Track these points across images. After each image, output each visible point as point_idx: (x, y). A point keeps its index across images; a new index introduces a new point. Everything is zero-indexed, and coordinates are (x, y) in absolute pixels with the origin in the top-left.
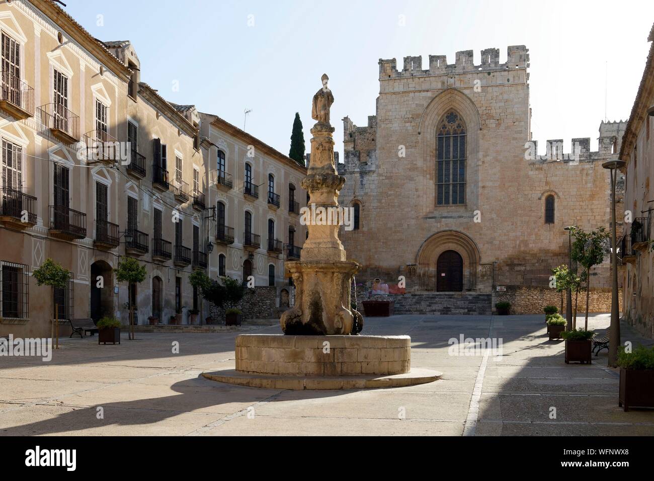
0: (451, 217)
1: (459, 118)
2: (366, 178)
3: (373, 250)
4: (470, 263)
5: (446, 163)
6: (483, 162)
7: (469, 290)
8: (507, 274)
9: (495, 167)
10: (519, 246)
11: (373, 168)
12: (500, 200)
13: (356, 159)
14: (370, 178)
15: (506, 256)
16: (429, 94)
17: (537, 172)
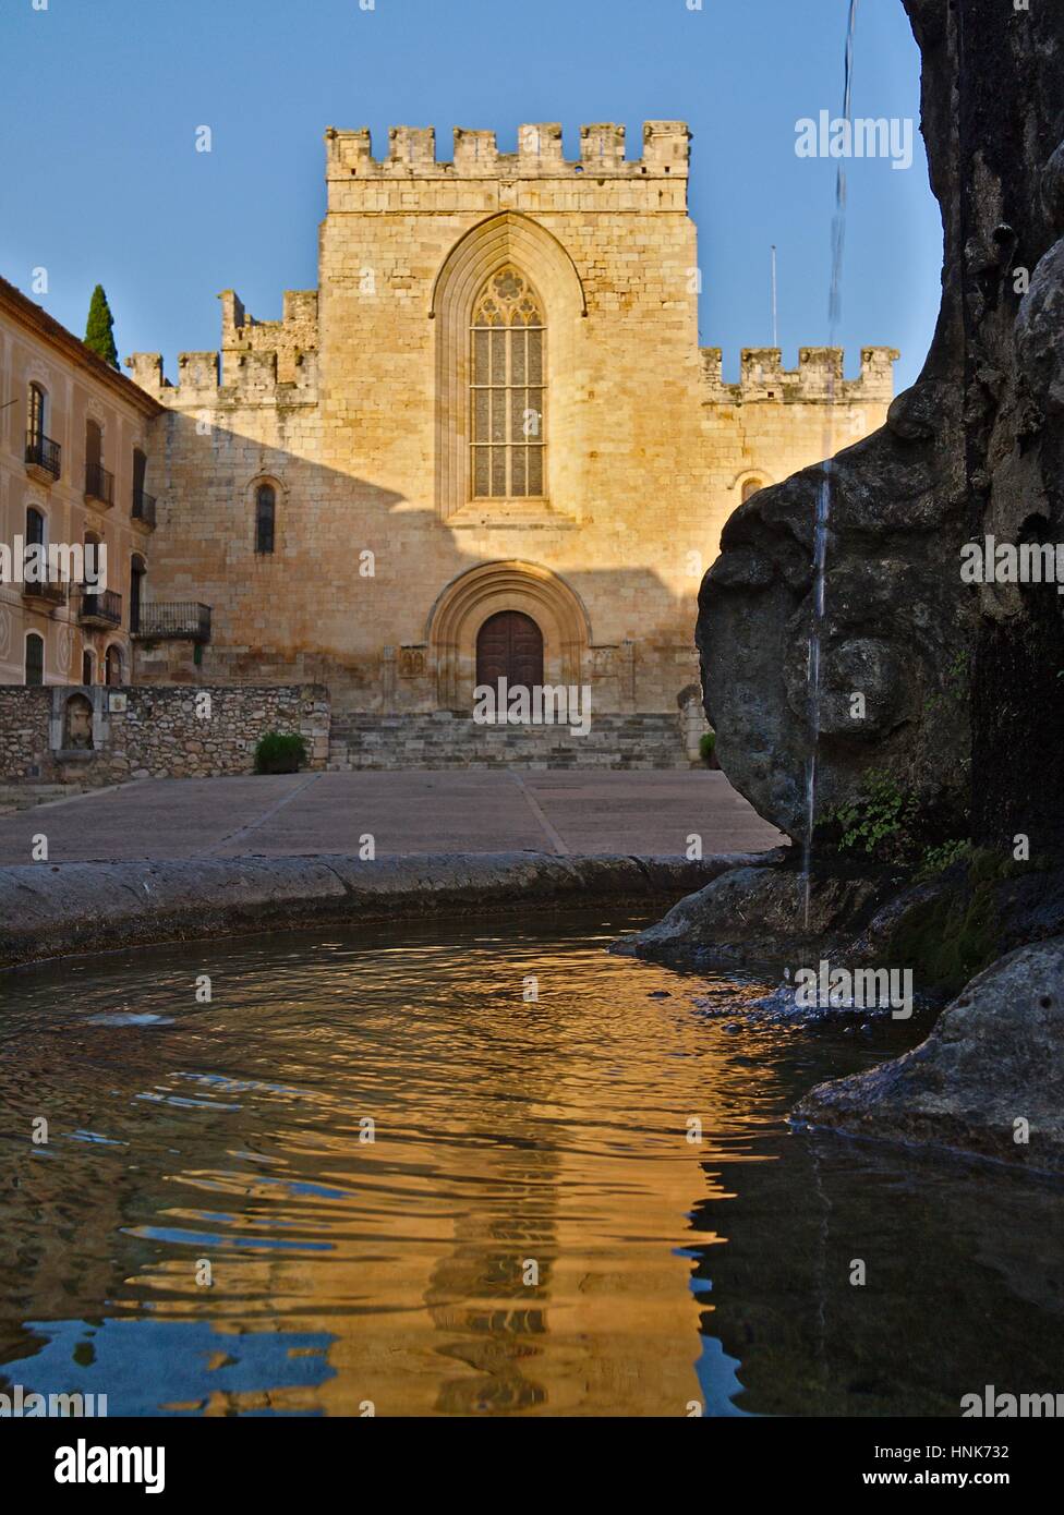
0: (513, 527)
1: (525, 287)
2: (293, 421)
3: (312, 608)
4: (562, 645)
5: (496, 394)
6: (591, 394)
8: (656, 671)
9: (621, 409)
10: (685, 601)
11: (311, 397)
12: (635, 489)
13: (265, 373)
14: (304, 423)
15: (653, 627)
16: (454, 221)
17: (721, 424)
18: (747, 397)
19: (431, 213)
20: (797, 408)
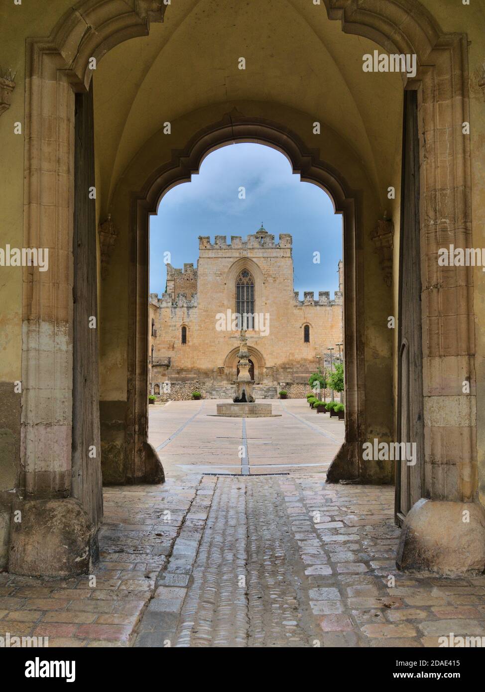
1: (250, 275)
2: (191, 310)
3: (196, 358)
4: (258, 367)
5: (242, 303)
6: (266, 303)
7: (259, 384)
8: (282, 374)
9: (273, 307)
10: (289, 356)
11: (195, 304)
12: (277, 328)
13: (184, 298)
14: (194, 311)
15: (281, 363)
16: (231, 260)
17: (299, 311)
18: (305, 304)
19: (225, 258)
20: (318, 307)
